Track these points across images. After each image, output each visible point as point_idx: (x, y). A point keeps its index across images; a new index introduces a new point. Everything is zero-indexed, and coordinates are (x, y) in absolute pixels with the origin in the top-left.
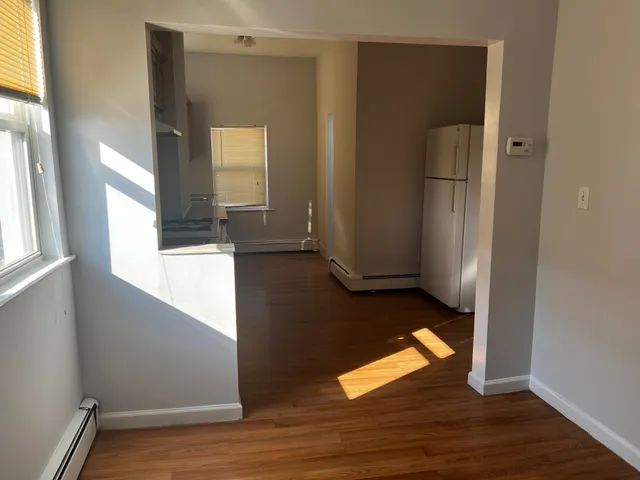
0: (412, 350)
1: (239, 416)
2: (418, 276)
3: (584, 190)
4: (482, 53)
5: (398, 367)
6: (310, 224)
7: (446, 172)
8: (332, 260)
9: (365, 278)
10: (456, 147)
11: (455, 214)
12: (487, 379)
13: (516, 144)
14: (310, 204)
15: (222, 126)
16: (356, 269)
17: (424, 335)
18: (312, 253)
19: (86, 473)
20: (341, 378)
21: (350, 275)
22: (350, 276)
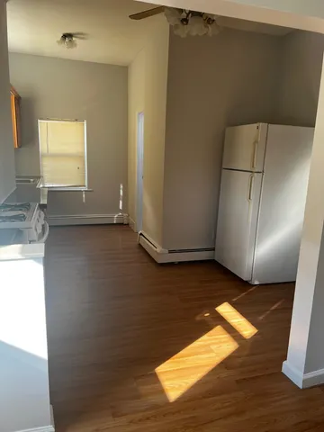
2: (213, 250)
5: (212, 351)
6: (121, 202)
7: (244, 164)
8: (141, 234)
9: (170, 252)
11: (252, 202)
14: (122, 187)
15: (48, 119)
16: (163, 244)
18: (123, 226)
21: (157, 249)
22: (159, 249)
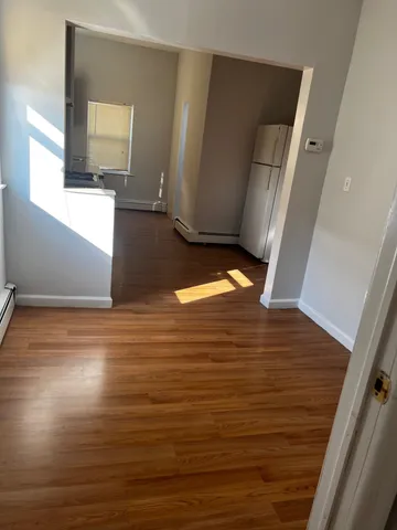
0: (226, 280)
1: (110, 306)
2: (238, 235)
3: (348, 179)
4: (298, 75)
6: (161, 190)
7: (267, 159)
8: (177, 219)
9: (200, 233)
10: (276, 142)
11: (269, 192)
12: (272, 298)
13: (312, 143)
14: (163, 175)
16: (194, 227)
17: (235, 274)
18: (161, 214)
19: (9, 334)
20: (177, 292)
21: (189, 231)
